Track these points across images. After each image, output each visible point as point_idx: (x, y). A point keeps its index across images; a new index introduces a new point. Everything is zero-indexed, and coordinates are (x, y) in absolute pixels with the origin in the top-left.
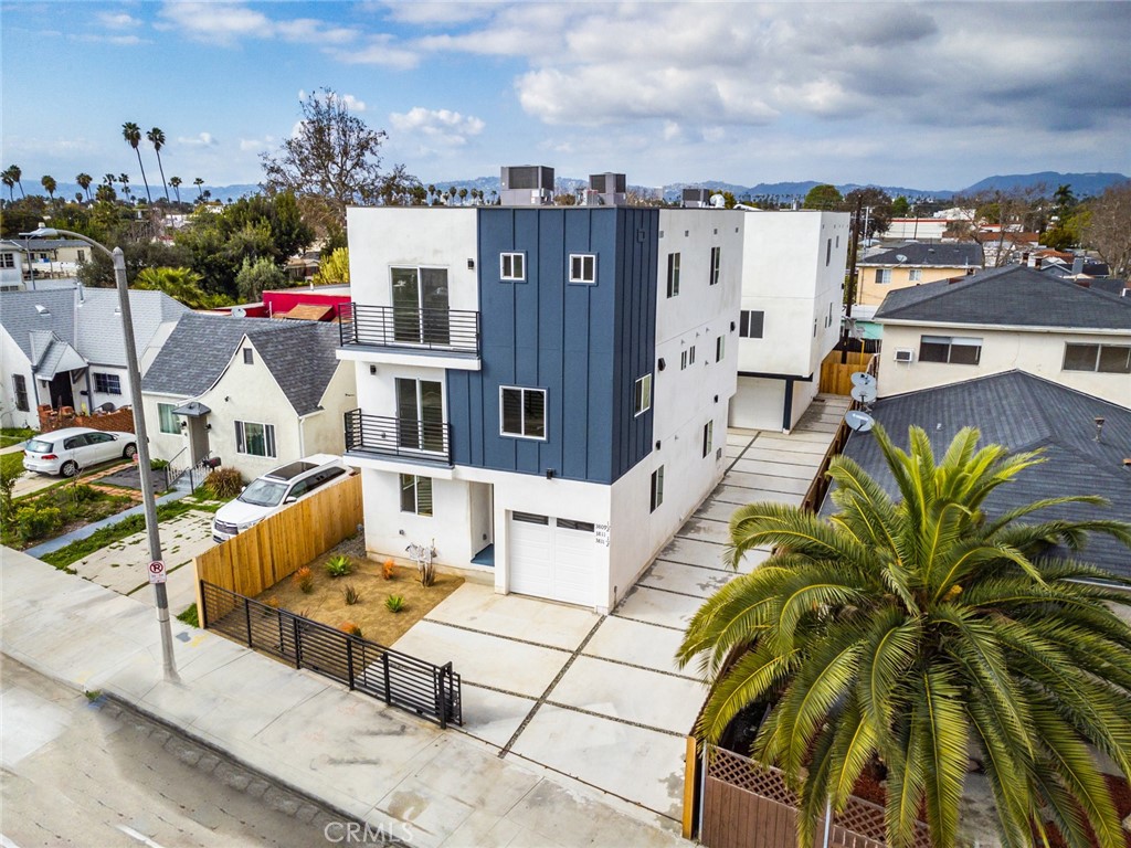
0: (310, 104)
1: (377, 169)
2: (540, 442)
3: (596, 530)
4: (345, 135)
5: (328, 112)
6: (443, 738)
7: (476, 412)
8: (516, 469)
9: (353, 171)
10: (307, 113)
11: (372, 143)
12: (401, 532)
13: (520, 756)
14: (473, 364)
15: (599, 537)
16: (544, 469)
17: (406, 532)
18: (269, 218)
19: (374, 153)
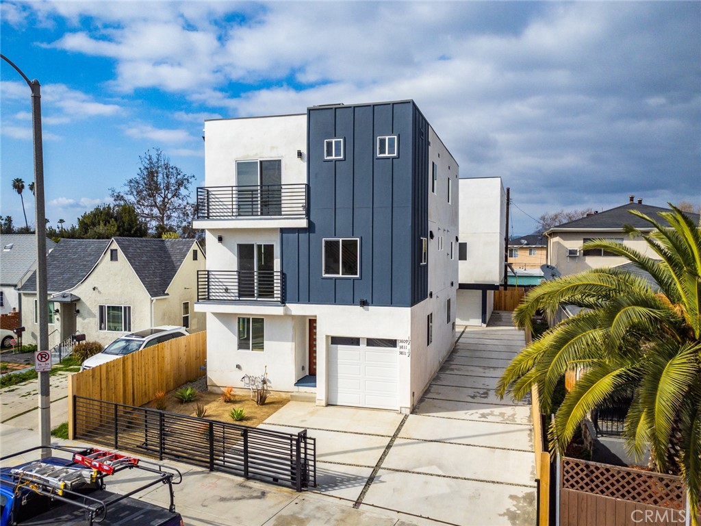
0: (146, 158)
1: (188, 198)
2: (354, 279)
3: (399, 344)
4: (168, 177)
5: (157, 162)
6: (300, 498)
7: (304, 260)
8: (335, 302)
9: (172, 199)
10: (143, 163)
11: (185, 182)
12: (238, 367)
13: (373, 505)
14: (303, 223)
15: (401, 350)
16: (357, 300)
17: (242, 366)
18: (116, 220)
19: (185, 188)
